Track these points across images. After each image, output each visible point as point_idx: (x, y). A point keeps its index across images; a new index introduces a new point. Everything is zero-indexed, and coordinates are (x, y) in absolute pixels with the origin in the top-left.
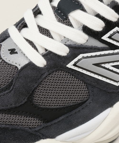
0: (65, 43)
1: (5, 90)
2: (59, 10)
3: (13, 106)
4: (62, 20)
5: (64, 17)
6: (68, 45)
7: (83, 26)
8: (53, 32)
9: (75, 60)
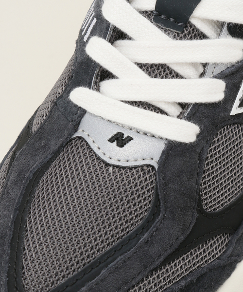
0: (212, 75)
1: (154, 220)
2: (161, 15)
3: (182, 238)
4: (180, 32)
5: (180, 24)
6: (220, 76)
7: (228, 26)
8: (177, 64)
9: (238, 95)
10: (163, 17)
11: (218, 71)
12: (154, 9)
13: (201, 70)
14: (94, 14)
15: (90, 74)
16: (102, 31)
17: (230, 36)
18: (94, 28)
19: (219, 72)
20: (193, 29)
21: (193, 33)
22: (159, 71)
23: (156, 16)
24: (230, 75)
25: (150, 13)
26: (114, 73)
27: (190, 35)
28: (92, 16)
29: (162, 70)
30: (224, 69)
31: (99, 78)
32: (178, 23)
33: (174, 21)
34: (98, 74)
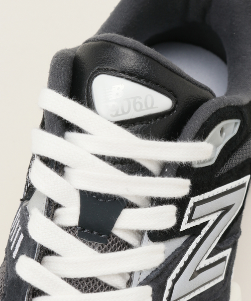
0: (139, 282)
2: (84, 230)
4: (104, 244)
5: (103, 236)
6: (146, 282)
7: (148, 233)
8: (104, 276)
9: (164, 295)
10: (86, 231)
11: (143, 277)
12: (78, 225)
13: (128, 278)
14: (20, 228)
15: (22, 294)
16: (29, 250)
17: (150, 242)
18: (22, 244)
19: (145, 277)
20: (116, 239)
21: (116, 242)
22: (88, 283)
23: (80, 231)
24: (155, 278)
25: (74, 228)
26: (45, 291)
27: (114, 245)
28: (19, 230)
29: (91, 282)
30: (149, 274)
31: (31, 296)
32: (101, 235)
33: (97, 234)
34: (30, 293)
